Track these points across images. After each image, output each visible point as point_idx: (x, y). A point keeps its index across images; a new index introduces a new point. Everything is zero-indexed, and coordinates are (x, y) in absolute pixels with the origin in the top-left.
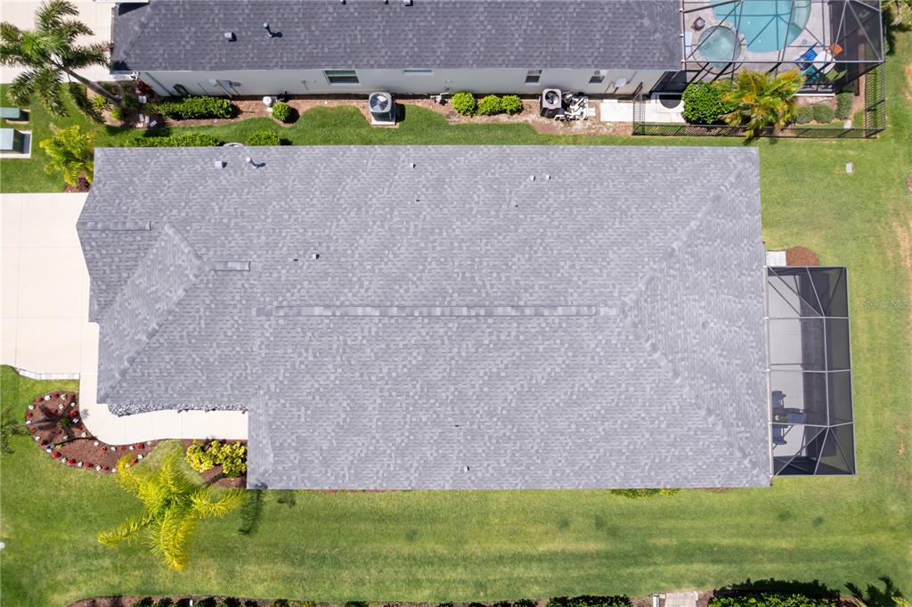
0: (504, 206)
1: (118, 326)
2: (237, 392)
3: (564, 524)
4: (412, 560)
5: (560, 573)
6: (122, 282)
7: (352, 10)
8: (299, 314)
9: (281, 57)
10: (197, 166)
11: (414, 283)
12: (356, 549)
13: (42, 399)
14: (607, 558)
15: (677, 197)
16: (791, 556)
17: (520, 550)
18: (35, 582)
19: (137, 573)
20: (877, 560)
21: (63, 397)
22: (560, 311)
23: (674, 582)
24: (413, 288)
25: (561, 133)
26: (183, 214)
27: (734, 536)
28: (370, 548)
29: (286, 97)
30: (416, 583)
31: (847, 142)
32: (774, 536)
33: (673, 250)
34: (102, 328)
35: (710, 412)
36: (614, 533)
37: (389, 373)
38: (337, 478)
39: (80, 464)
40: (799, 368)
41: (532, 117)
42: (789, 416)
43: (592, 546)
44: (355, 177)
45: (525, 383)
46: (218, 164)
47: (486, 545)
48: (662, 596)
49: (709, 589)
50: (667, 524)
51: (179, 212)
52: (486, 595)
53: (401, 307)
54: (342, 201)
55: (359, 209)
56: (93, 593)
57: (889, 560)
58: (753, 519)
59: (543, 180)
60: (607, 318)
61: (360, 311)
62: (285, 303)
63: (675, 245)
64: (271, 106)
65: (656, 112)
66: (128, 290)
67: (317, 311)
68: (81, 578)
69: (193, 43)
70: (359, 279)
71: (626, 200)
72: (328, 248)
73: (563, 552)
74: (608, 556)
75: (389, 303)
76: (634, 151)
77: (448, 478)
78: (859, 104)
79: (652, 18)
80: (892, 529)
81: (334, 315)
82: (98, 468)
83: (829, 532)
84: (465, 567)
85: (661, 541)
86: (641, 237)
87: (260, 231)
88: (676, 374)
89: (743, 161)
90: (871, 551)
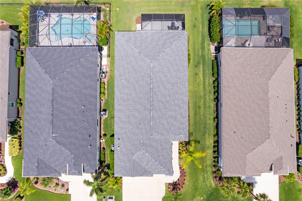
0: (129, 86)
1: (154, 169)
2: (168, 143)
3: (197, 74)
4: (205, 107)
5: (207, 75)
6: (144, 168)
7: (85, 119)
8: (152, 127)
9: (94, 135)
10: (119, 153)
11: (146, 104)
12: (202, 120)
13: (170, 191)
14: (204, 65)
15: (127, 50)
16: (203, 25)
17: (202, 84)
18: (210, 191)
19: (208, 168)
20: (203, 7)
21: (169, 186)
22: (151, 75)
23: (209, 50)
24: (147, 105)
25: (109, 74)
26: (130, 154)
27: (199, 37)
28: (202, 117)
29: (100, 137)
30: (210, 106)
31: (112, 10)
32: (199, 29)
33: (139, 51)
34: (154, 173)
35: (172, 44)
36: (198, 63)
37: (164, 110)
38: (186, 122)
39: (184, 182)
40: (163, 22)
41: (106, 80)
42: (173, 25)
43: (201, 68)
44: (122, 118)
45: (166, 82)
46: (119, 148)
47: (201, 91)
48: (212, 53)
49: (210, 43)
50: (197, 52)
51: (130, 155)
52: (212, 91)
53: (151, 107)
54: (128, 120)
55: (129, 117)
56: (212, 178)
57: (203, 5)
58: (195, 33)
59: (123, 78)
60: (153, 65)
61: (152, 115)
62: (150, 130)
63: (138, 51)
64: (102, 140)
65: (105, 52)
66: (146, 167)
67: (151, 124)
68: (209, 181)
69: (91, 155)
70: (145, 116)
71: (127, 60)
72: (138, 122)
73: (203, 74)
74: (203, 64)
75: (150, 109)
76: (116, 58)
77: (186, 98)
78: (103, 7)
79: (87, 54)
80: (197, 4)
81: (152, 120)
82: (185, 178)
83: (198, 17)
84: (206, 96)
85: (200, 53)
86: (136, 58)
87: (134, 137)
88: (164, 51)
89: (118, 35)
90: (202, 8)
